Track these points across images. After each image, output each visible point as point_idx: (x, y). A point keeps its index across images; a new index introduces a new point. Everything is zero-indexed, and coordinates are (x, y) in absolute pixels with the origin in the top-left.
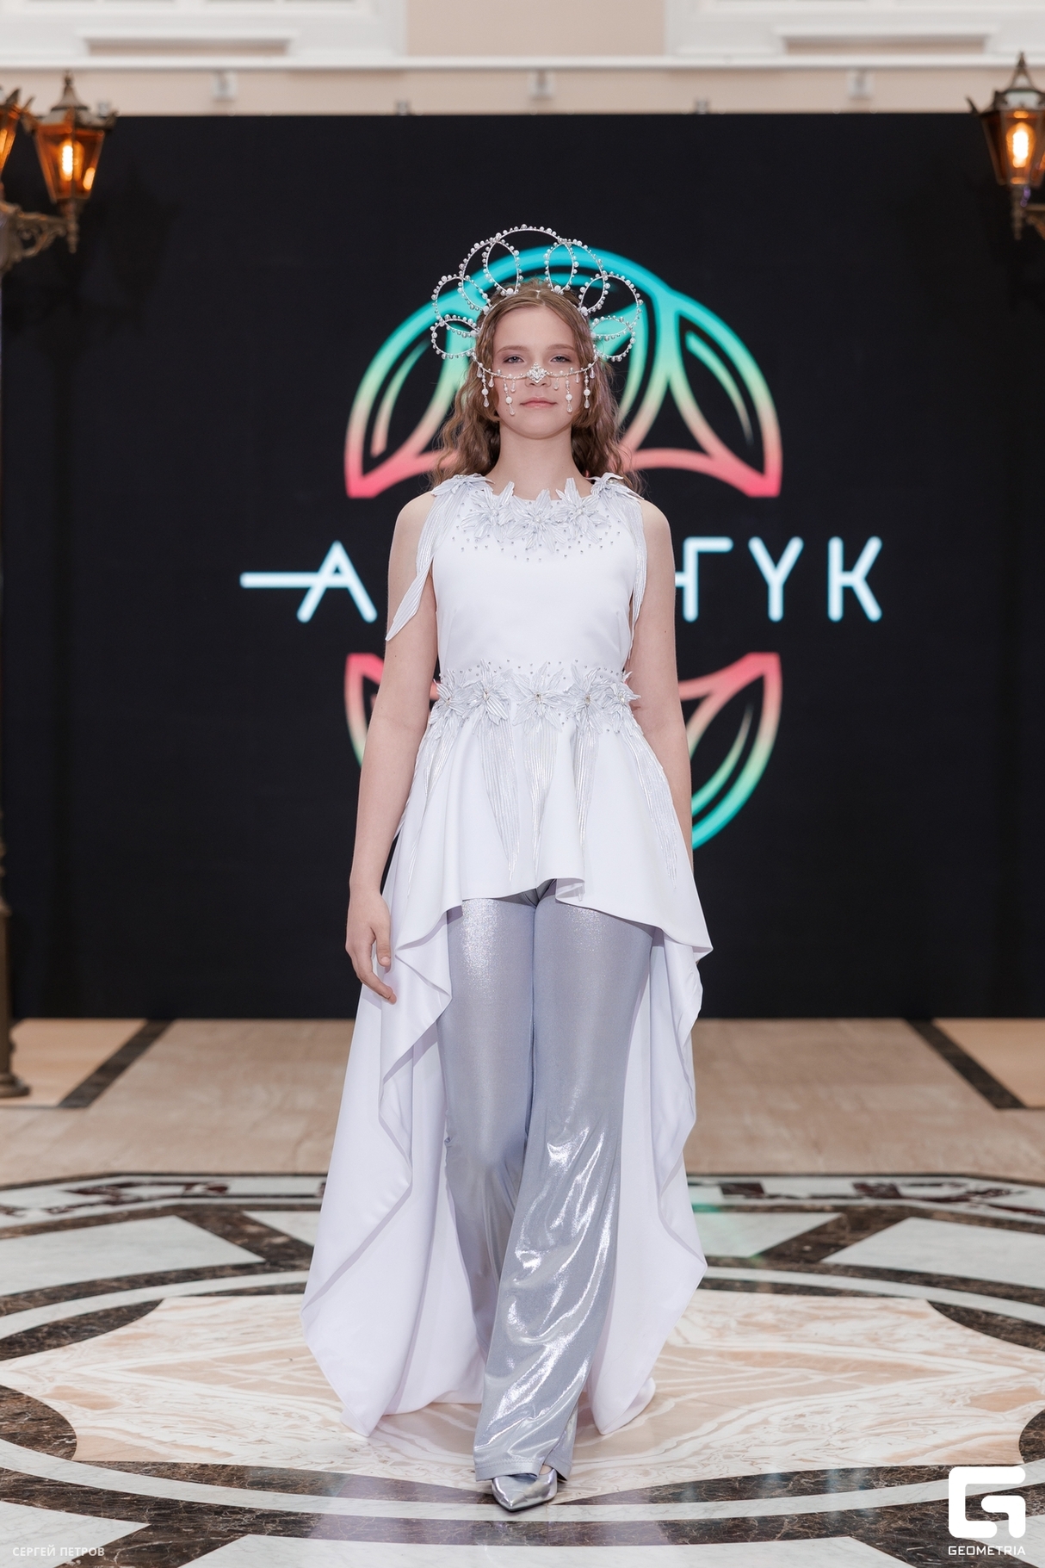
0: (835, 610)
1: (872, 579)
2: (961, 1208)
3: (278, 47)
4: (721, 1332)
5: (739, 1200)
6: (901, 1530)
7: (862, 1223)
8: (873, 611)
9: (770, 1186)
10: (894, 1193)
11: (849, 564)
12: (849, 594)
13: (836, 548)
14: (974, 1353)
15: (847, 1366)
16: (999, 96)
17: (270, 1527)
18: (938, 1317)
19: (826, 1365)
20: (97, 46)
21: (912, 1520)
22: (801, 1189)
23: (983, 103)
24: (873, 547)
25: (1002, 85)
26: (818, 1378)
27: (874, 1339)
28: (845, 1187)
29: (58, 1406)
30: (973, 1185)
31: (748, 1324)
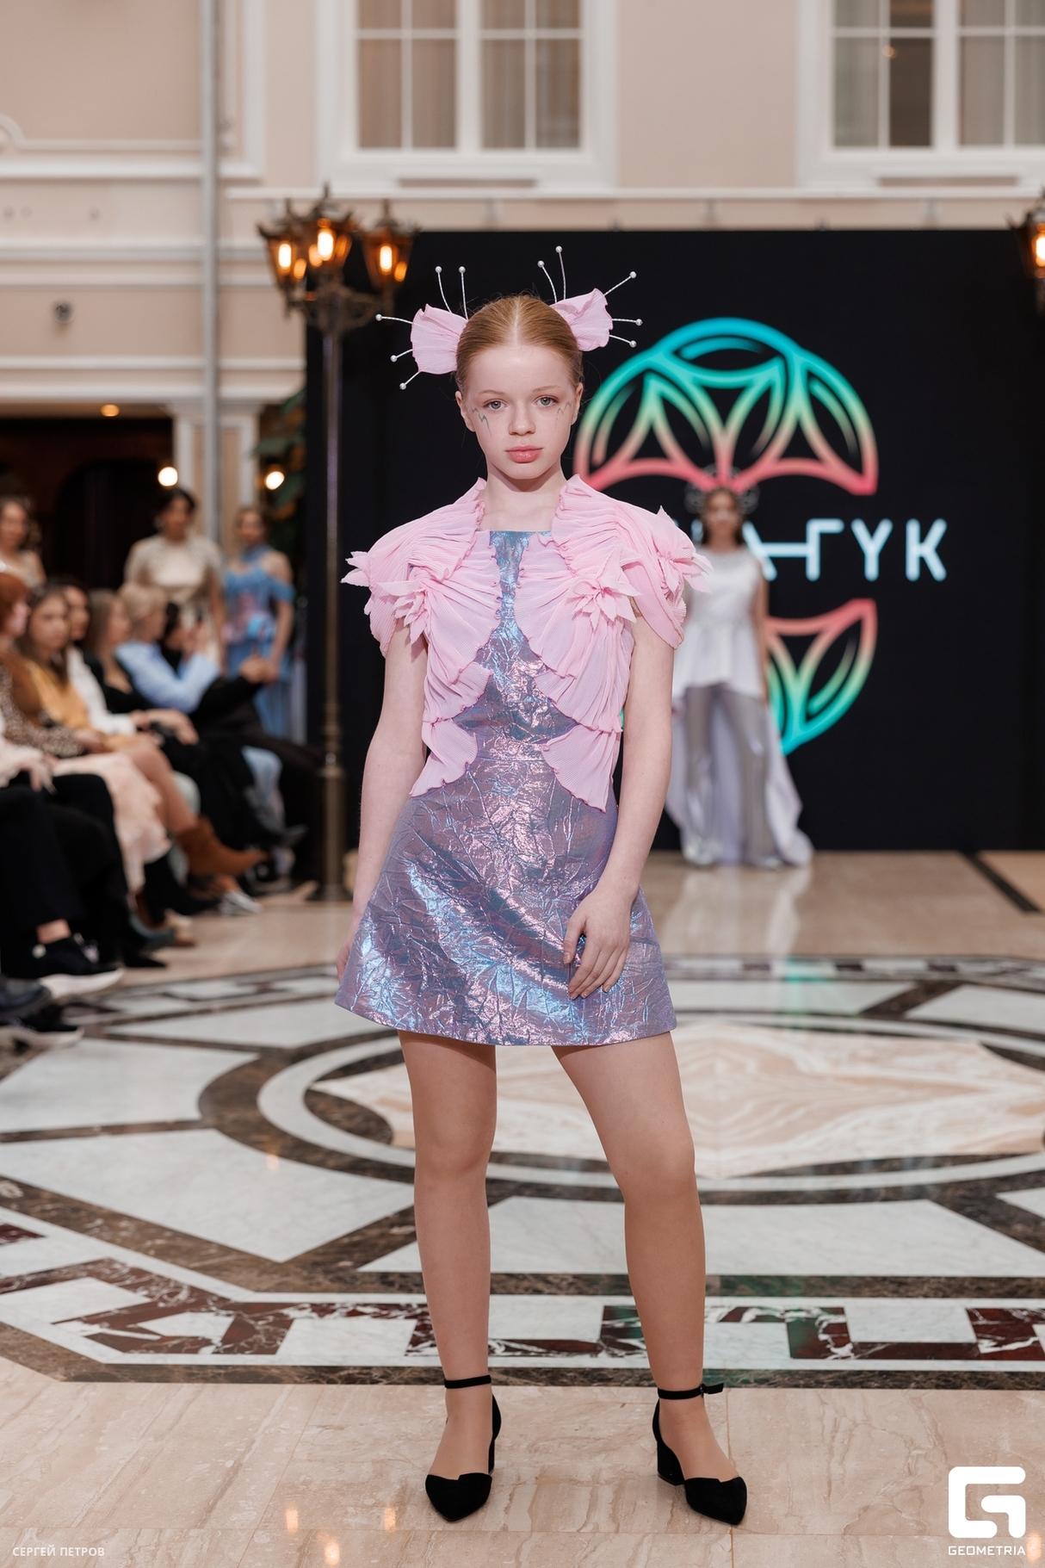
0: (913, 571)
1: (941, 550)
2: (1001, 980)
3: (528, 183)
4: (836, 1063)
5: (847, 973)
6: (963, 1197)
7: (931, 989)
8: (938, 571)
9: (869, 965)
10: (952, 969)
11: (923, 537)
12: (923, 562)
13: (913, 529)
14: (1011, 1078)
15: (923, 1086)
16: (1029, 216)
17: (528, 1192)
18: (985, 1053)
19: (909, 1085)
20: (406, 183)
21: (970, 1190)
22: (890, 967)
23: (1018, 219)
24: (938, 529)
25: (1030, 206)
26: (903, 1094)
27: (941, 1068)
28: (919, 966)
29: (381, 1110)
30: (1008, 965)
31: (854, 1058)
